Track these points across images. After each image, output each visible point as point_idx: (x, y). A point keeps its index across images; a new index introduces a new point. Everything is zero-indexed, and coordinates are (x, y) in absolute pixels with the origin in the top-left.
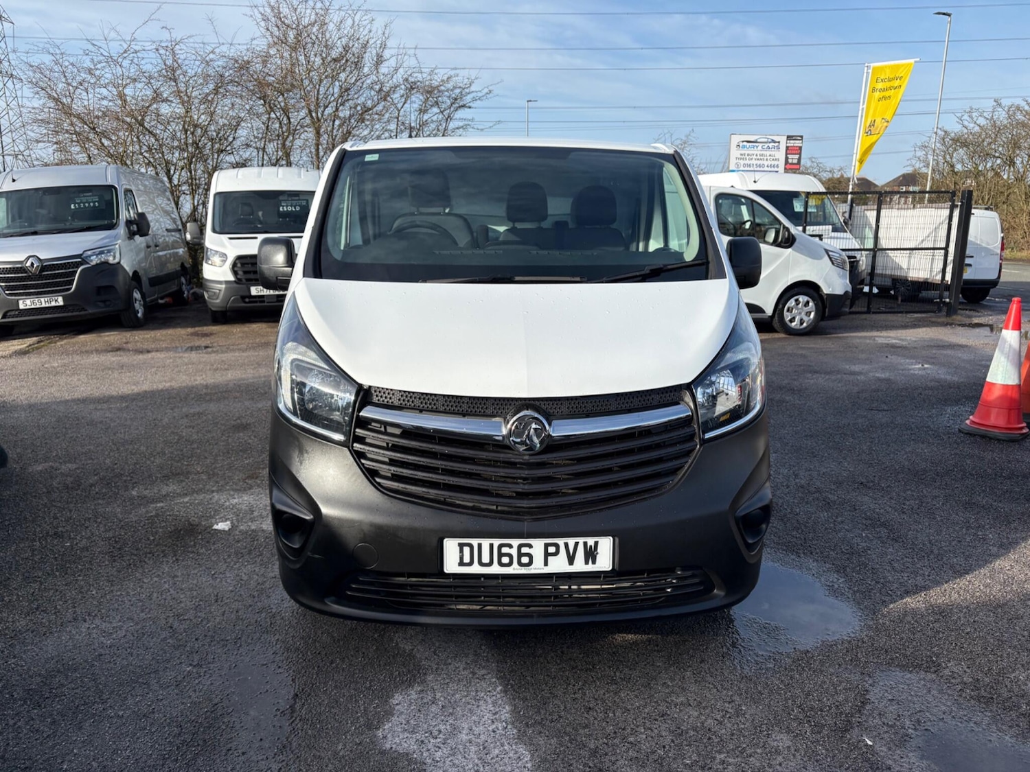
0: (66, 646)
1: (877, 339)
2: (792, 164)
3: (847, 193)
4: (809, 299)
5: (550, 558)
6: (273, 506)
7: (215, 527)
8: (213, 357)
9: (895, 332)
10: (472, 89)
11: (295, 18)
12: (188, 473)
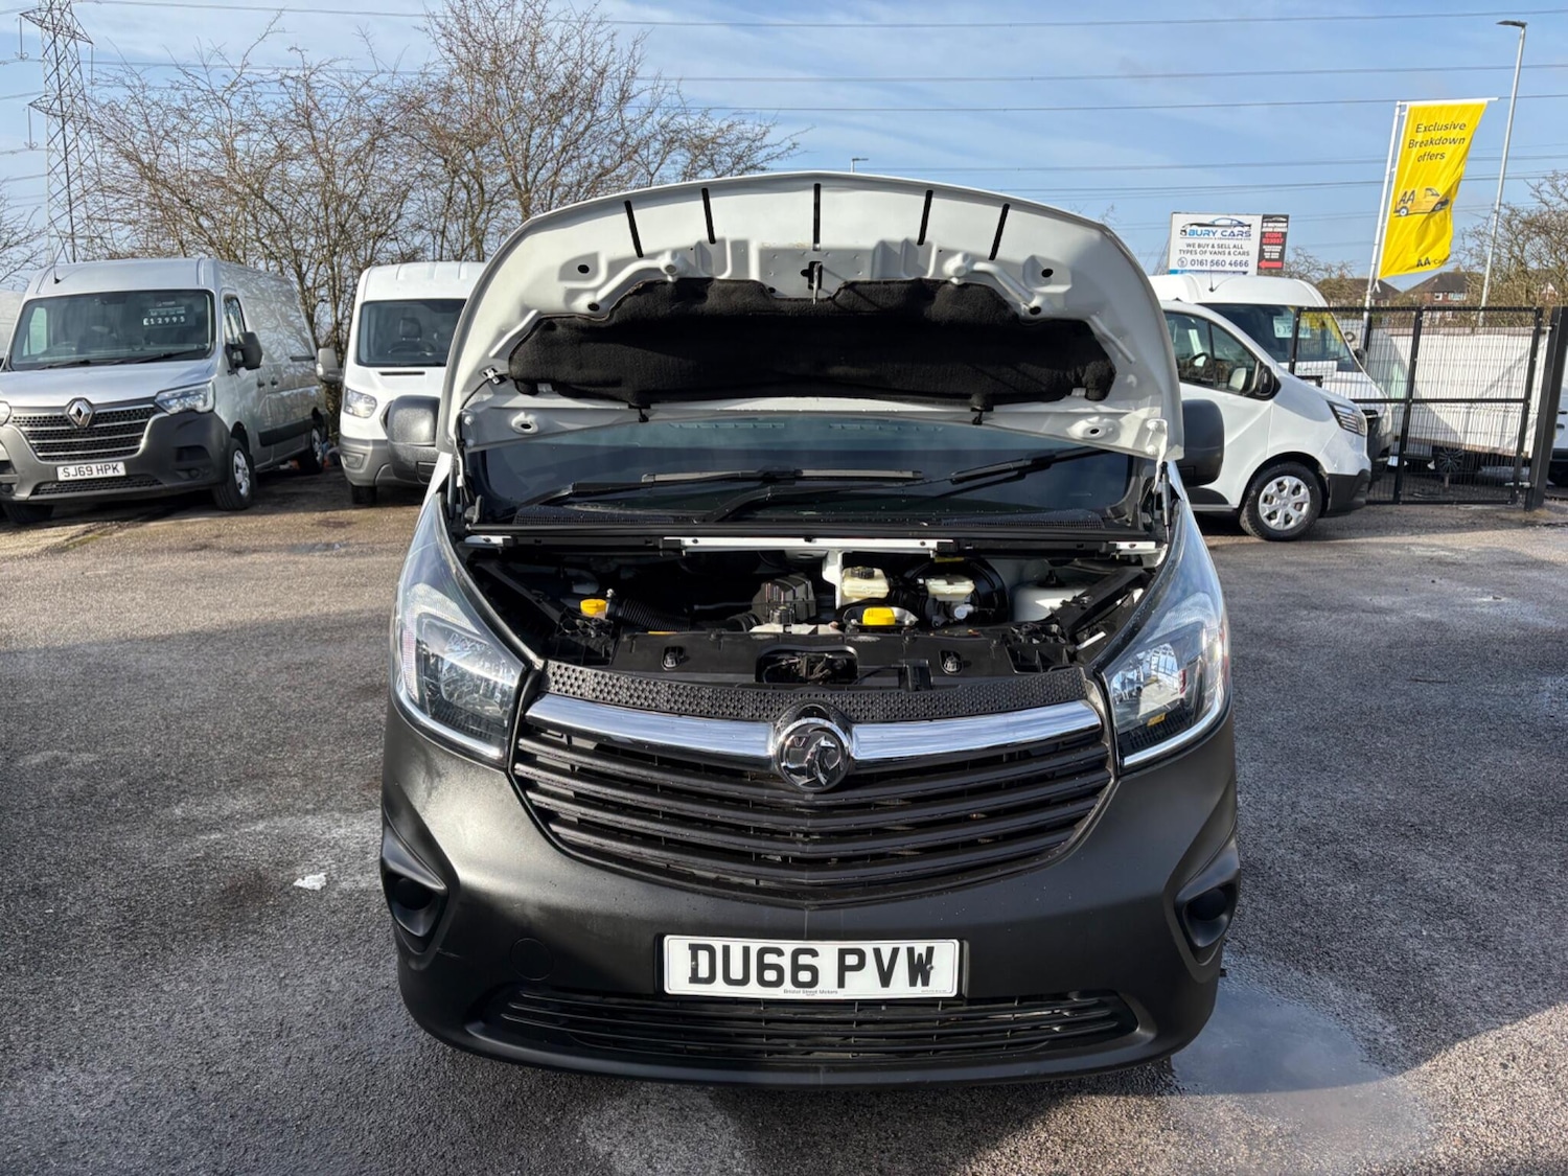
0: (9, 1120)
1: (1413, 548)
2: (1270, 260)
3: (1363, 309)
4: (1301, 483)
5: (848, 975)
6: (383, 863)
7: (299, 883)
8: (348, 564)
9: (1442, 536)
10: (766, 141)
11: (491, 33)
12: (274, 774)
